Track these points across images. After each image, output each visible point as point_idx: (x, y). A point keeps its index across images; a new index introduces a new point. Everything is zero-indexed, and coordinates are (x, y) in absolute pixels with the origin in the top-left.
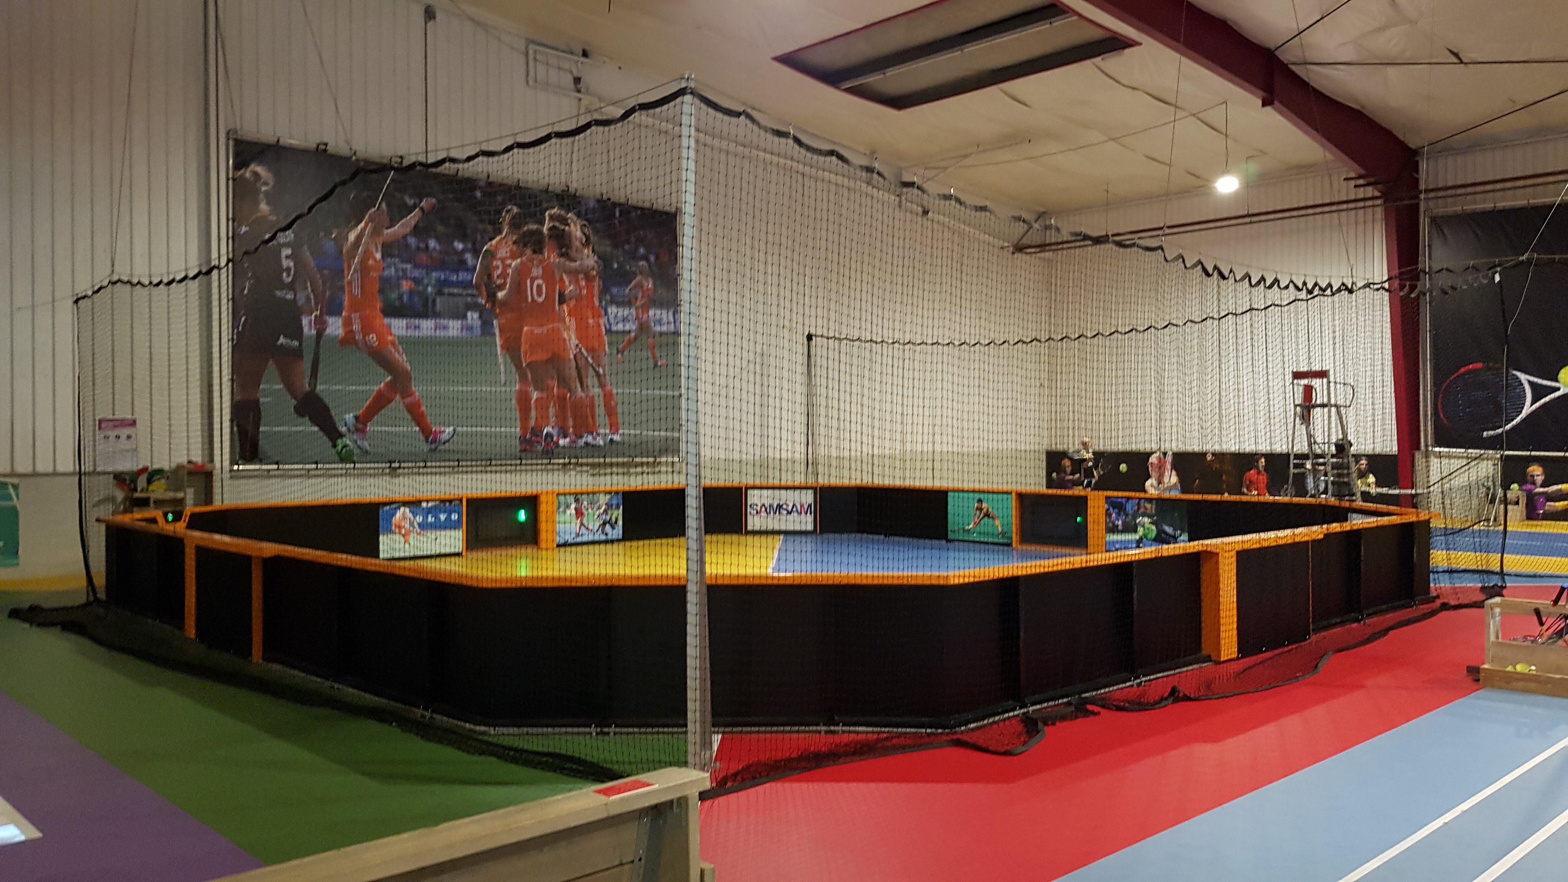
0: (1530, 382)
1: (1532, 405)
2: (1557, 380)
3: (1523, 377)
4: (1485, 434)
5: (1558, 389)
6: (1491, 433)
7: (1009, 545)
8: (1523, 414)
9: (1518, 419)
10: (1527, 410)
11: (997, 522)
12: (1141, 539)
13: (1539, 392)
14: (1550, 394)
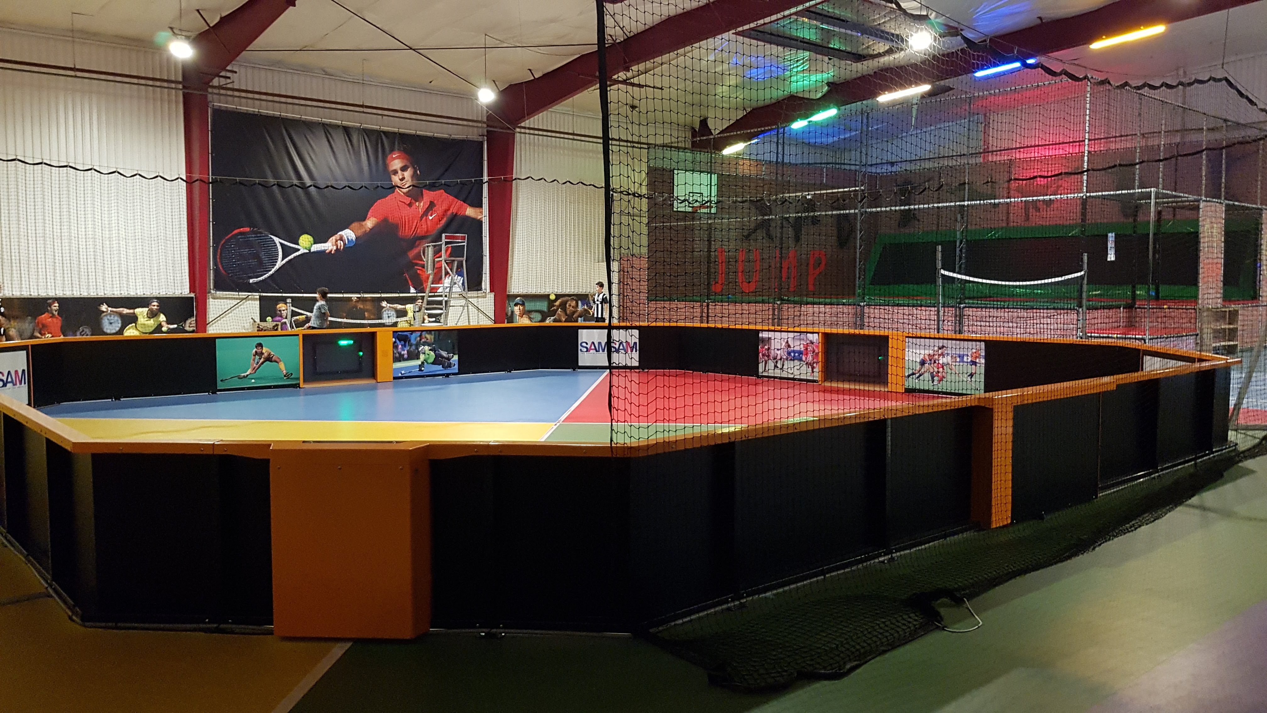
0: (281, 244)
1: (283, 260)
2: (298, 244)
3: (277, 240)
4: (251, 281)
5: (299, 250)
6: (256, 280)
7: (297, 386)
8: (277, 266)
9: (273, 270)
10: (279, 263)
11: (282, 366)
12: (423, 363)
13: (287, 251)
14: (294, 253)
